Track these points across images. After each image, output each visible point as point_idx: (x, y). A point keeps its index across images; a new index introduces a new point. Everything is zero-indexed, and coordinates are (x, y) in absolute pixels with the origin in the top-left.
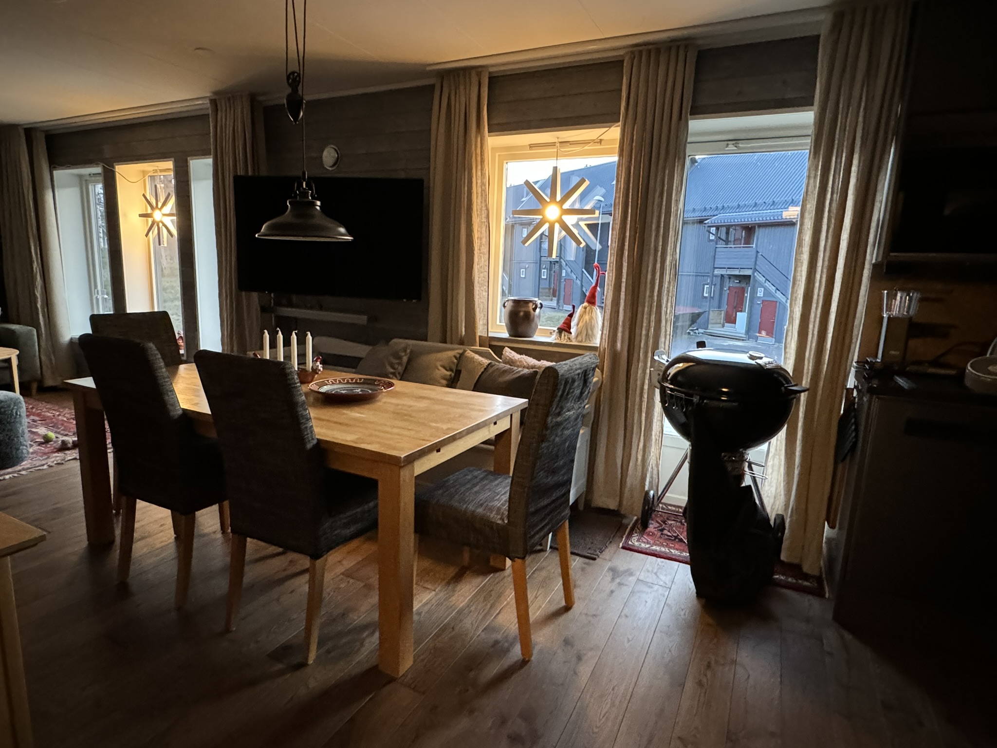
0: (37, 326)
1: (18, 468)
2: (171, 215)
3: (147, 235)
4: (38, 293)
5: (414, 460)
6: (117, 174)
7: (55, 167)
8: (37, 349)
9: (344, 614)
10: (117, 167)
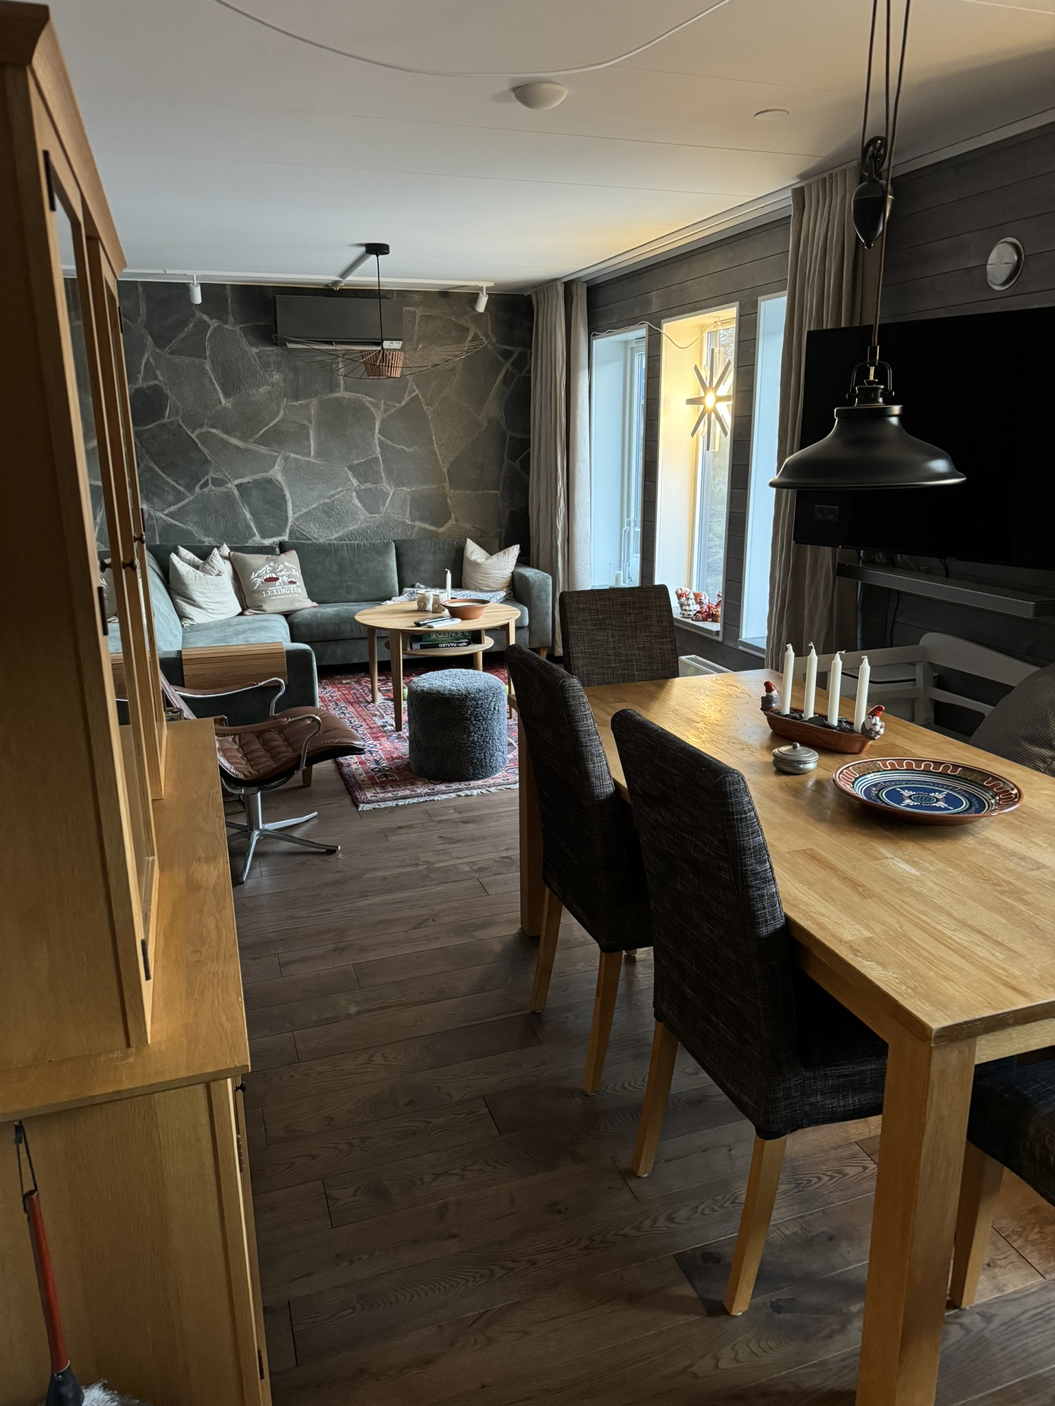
0: (553, 572)
1: (490, 781)
2: (726, 398)
3: (693, 434)
4: (560, 525)
5: (976, 1036)
6: (664, 338)
7: (594, 335)
8: (551, 605)
9: (831, 1238)
10: (665, 326)
